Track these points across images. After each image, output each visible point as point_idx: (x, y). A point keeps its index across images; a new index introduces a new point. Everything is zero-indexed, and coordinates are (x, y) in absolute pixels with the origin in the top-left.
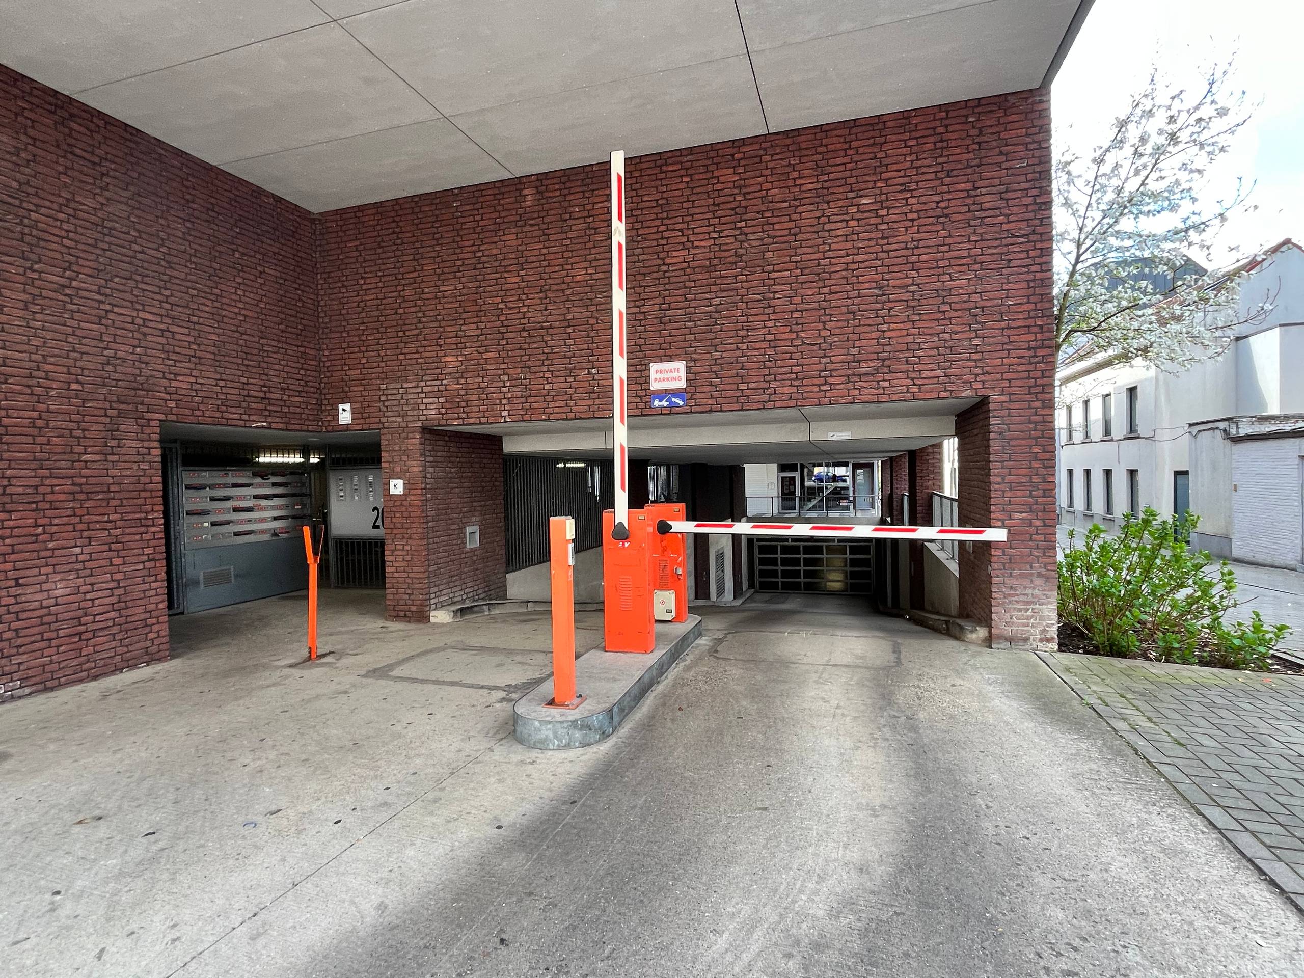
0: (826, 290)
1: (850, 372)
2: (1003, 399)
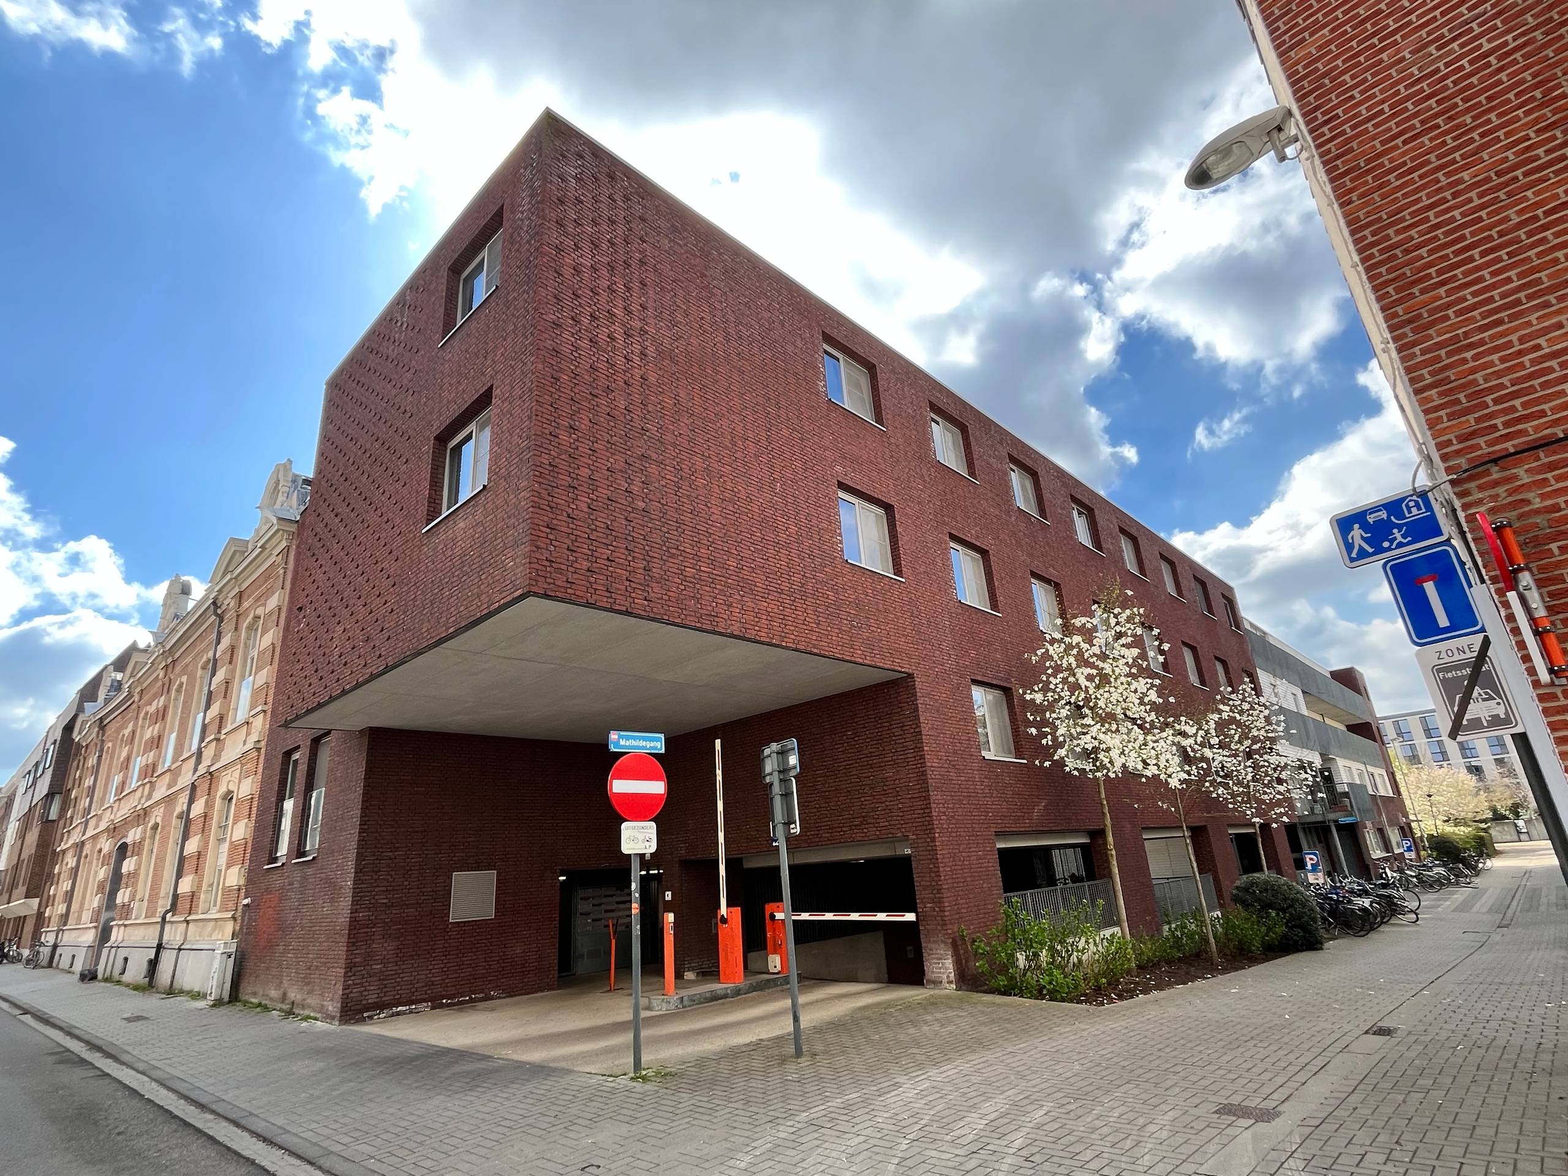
2: (914, 837)
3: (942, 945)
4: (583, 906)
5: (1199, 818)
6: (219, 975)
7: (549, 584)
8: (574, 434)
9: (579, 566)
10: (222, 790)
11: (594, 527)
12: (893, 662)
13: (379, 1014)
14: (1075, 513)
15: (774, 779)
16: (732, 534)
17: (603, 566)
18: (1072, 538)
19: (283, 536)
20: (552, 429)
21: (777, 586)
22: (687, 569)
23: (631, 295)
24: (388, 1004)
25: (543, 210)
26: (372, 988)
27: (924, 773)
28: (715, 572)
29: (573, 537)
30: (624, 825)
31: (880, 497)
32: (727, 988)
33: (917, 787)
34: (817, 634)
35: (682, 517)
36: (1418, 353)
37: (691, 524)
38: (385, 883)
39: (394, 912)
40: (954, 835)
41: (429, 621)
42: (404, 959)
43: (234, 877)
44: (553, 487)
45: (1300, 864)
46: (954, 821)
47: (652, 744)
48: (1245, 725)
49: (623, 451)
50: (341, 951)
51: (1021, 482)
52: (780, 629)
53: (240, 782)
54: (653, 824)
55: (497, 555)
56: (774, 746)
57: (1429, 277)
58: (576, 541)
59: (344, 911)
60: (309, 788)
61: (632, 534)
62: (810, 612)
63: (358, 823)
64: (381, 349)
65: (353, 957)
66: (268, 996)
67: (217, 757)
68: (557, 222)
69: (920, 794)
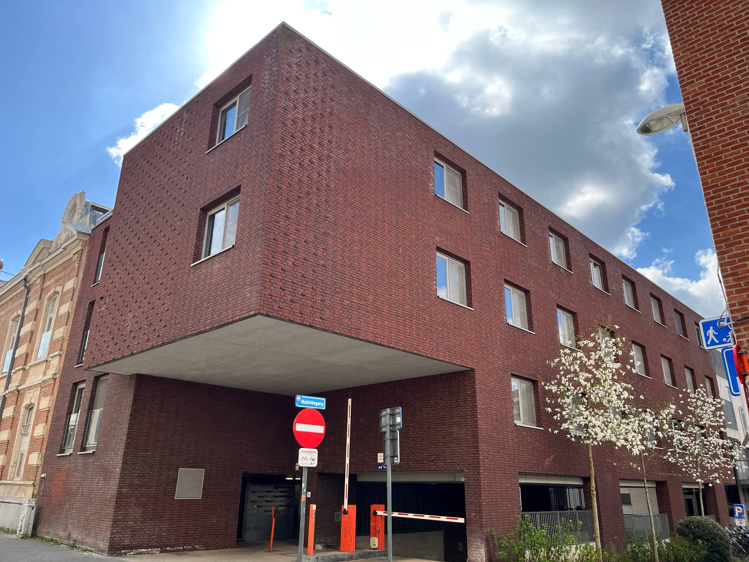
0: (422, 431)
1: (429, 459)
2: (467, 471)
3: (479, 540)
4: (251, 497)
5: (661, 476)
6: (26, 521)
7: (270, 308)
8: (288, 221)
9: (286, 298)
10: (26, 402)
11: (295, 276)
12: (462, 360)
13: (130, 552)
14: (592, 265)
15: (387, 430)
16: (372, 280)
17: (299, 299)
18: (588, 283)
19: (79, 243)
20: (276, 218)
21: (396, 312)
22: (345, 301)
23: (324, 135)
24: (135, 547)
25: (278, 86)
26: (127, 536)
27: (476, 432)
28: (360, 303)
29: (284, 282)
30: (301, 450)
31: (462, 256)
32: (345, 555)
33: (472, 440)
34: (417, 342)
35: (344, 270)
36: (727, 257)
37: (349, 274)
38: (139, 472)
39: (143, 490)
40: (492, 472)
41: (193, 320)
42: (147, 519)
43: (35, 459)
44: (274, 252)
45: (732, 513)
46: (492, 463)
47: (319, 404)
48: (698, 416)
49: (314, 230)
50: (111, 510)
51: (556, 244)
52: (395, 338)
53: (39, 398)
54: (316, 450)
55: (240, 288)
56: (388, 410)
57: (735, 220)
58: (285, 284)
59: (113, 487)
60: (91, 407)
61: (316, 280)
62: (414, 328)
63: (126, 433)
64: (165, 144)
65: (117, 515)
66: (57, 535)
67: (23, 380)
68: (285, 93)
69: (473, 445)
